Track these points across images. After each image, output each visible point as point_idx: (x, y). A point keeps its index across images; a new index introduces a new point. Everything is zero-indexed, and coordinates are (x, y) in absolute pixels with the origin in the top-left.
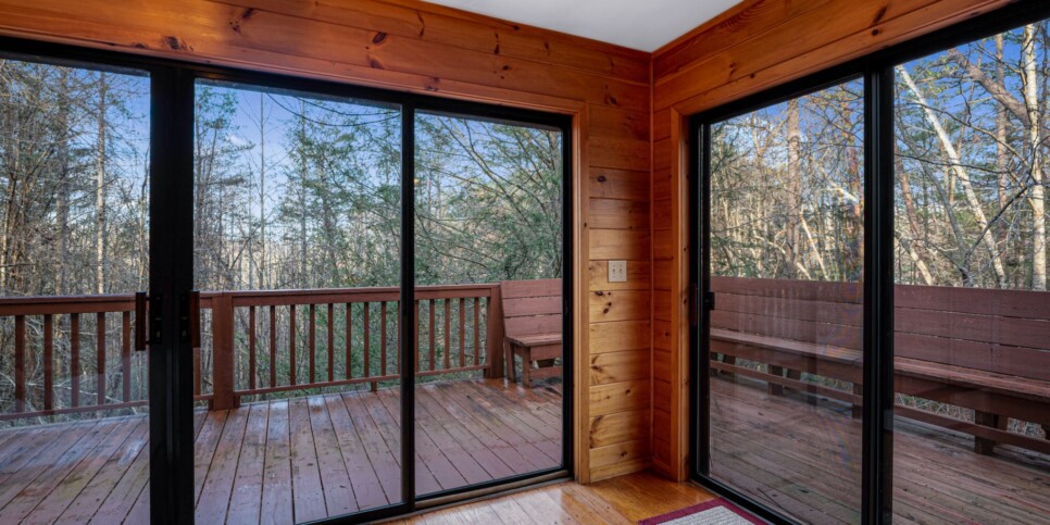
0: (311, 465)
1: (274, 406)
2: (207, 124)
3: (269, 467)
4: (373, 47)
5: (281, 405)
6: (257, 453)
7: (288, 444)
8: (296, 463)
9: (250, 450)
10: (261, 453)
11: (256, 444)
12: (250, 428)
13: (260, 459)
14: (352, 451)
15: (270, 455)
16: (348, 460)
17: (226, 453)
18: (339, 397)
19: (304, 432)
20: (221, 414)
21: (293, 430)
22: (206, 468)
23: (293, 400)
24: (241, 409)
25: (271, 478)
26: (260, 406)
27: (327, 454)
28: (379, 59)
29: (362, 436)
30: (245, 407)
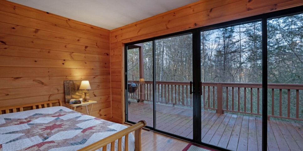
0: (237, 135)
1: (233, 116)
2: (226, 38)
3: (226, 131)
4: (248, 4)
5: (235, 116)
6: (224, 127)
7: (233, 127)
8: (233, 133)
9: (222, 125)
10: (225, 127)
11: (224, 124)
12: (224, 120)
13: (224, 129)
14: (252, 136)
15: (227, 129)
16: (250, 138)
17: (217, 124)
18: (254, 119)
19: (239, 126)
20: (219, 114)
21: (236, 124)
22: (211, 126)
23: (239, 115)
24: (224, 114)
25: (225, 134)
26: (229, 115)
27: (243, 134)
28: (251, 7)
29: (257, 133)
30: (225, 114)
